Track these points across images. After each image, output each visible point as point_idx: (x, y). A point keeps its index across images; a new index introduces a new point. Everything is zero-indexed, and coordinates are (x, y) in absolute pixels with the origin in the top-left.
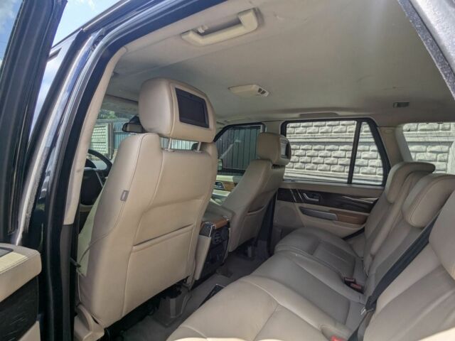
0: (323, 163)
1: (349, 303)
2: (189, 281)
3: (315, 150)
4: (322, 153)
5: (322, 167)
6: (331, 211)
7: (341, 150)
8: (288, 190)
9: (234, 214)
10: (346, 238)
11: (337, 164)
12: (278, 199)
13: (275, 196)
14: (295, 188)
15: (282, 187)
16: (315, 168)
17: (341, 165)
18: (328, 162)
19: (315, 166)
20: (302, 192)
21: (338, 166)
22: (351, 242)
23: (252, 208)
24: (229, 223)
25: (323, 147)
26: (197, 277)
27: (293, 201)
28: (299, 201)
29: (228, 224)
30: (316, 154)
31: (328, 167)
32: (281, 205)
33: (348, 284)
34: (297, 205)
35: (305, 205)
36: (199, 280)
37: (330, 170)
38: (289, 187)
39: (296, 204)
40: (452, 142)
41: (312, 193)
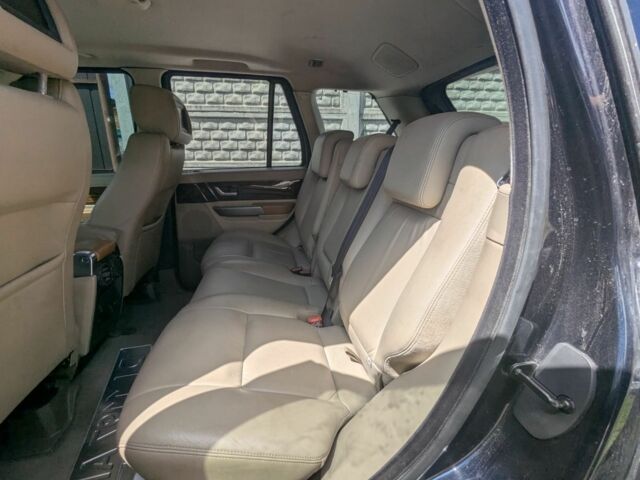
0: (219, 149)
1: (303, 289)
2: (74, 361)
3: (205, 129)
4: (217, 134)
5: (219, 154)
6: (254, 205)
7: (240, 129)
8: (192, 185)
9: (119, 233)
10: (275, 233)
11: (237, 149)
12: (178, 202)
13: (173, 199)
14: (201, 181)
15: (182, 182)
16: (209, 156)
17: (242, 150)
18: (225, 146)
19: (210, 154)
20: (213, 185)
21: (240, 152)
22: (282, 235)
23: (147, 218)
24: (117, 248)
25: (215, 125)
26: (85, 351)
27: (204, 201)
28: (211, 199)
29: (117, 251)
30: (207, 136)
31: (227, 154)
32: (185, 211)
33: (298, 273)
34: (210, 205)
35: (221, 204)
36: (88, 354)
37: (230, 159)
38: (193, 181)
39: (208, 204)
40: (341, 120)
41: (227, 186)
